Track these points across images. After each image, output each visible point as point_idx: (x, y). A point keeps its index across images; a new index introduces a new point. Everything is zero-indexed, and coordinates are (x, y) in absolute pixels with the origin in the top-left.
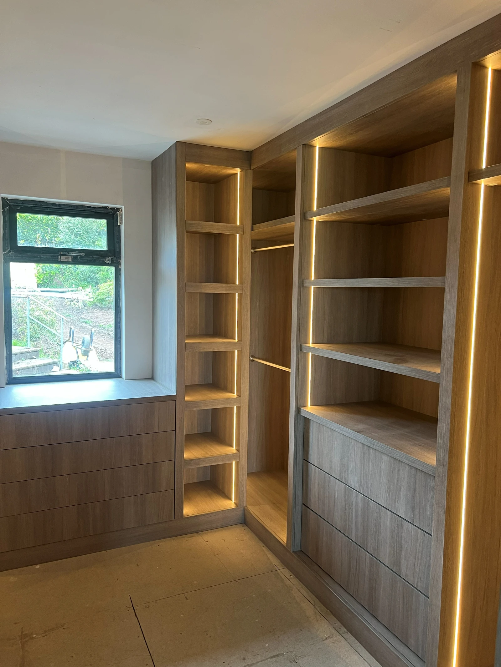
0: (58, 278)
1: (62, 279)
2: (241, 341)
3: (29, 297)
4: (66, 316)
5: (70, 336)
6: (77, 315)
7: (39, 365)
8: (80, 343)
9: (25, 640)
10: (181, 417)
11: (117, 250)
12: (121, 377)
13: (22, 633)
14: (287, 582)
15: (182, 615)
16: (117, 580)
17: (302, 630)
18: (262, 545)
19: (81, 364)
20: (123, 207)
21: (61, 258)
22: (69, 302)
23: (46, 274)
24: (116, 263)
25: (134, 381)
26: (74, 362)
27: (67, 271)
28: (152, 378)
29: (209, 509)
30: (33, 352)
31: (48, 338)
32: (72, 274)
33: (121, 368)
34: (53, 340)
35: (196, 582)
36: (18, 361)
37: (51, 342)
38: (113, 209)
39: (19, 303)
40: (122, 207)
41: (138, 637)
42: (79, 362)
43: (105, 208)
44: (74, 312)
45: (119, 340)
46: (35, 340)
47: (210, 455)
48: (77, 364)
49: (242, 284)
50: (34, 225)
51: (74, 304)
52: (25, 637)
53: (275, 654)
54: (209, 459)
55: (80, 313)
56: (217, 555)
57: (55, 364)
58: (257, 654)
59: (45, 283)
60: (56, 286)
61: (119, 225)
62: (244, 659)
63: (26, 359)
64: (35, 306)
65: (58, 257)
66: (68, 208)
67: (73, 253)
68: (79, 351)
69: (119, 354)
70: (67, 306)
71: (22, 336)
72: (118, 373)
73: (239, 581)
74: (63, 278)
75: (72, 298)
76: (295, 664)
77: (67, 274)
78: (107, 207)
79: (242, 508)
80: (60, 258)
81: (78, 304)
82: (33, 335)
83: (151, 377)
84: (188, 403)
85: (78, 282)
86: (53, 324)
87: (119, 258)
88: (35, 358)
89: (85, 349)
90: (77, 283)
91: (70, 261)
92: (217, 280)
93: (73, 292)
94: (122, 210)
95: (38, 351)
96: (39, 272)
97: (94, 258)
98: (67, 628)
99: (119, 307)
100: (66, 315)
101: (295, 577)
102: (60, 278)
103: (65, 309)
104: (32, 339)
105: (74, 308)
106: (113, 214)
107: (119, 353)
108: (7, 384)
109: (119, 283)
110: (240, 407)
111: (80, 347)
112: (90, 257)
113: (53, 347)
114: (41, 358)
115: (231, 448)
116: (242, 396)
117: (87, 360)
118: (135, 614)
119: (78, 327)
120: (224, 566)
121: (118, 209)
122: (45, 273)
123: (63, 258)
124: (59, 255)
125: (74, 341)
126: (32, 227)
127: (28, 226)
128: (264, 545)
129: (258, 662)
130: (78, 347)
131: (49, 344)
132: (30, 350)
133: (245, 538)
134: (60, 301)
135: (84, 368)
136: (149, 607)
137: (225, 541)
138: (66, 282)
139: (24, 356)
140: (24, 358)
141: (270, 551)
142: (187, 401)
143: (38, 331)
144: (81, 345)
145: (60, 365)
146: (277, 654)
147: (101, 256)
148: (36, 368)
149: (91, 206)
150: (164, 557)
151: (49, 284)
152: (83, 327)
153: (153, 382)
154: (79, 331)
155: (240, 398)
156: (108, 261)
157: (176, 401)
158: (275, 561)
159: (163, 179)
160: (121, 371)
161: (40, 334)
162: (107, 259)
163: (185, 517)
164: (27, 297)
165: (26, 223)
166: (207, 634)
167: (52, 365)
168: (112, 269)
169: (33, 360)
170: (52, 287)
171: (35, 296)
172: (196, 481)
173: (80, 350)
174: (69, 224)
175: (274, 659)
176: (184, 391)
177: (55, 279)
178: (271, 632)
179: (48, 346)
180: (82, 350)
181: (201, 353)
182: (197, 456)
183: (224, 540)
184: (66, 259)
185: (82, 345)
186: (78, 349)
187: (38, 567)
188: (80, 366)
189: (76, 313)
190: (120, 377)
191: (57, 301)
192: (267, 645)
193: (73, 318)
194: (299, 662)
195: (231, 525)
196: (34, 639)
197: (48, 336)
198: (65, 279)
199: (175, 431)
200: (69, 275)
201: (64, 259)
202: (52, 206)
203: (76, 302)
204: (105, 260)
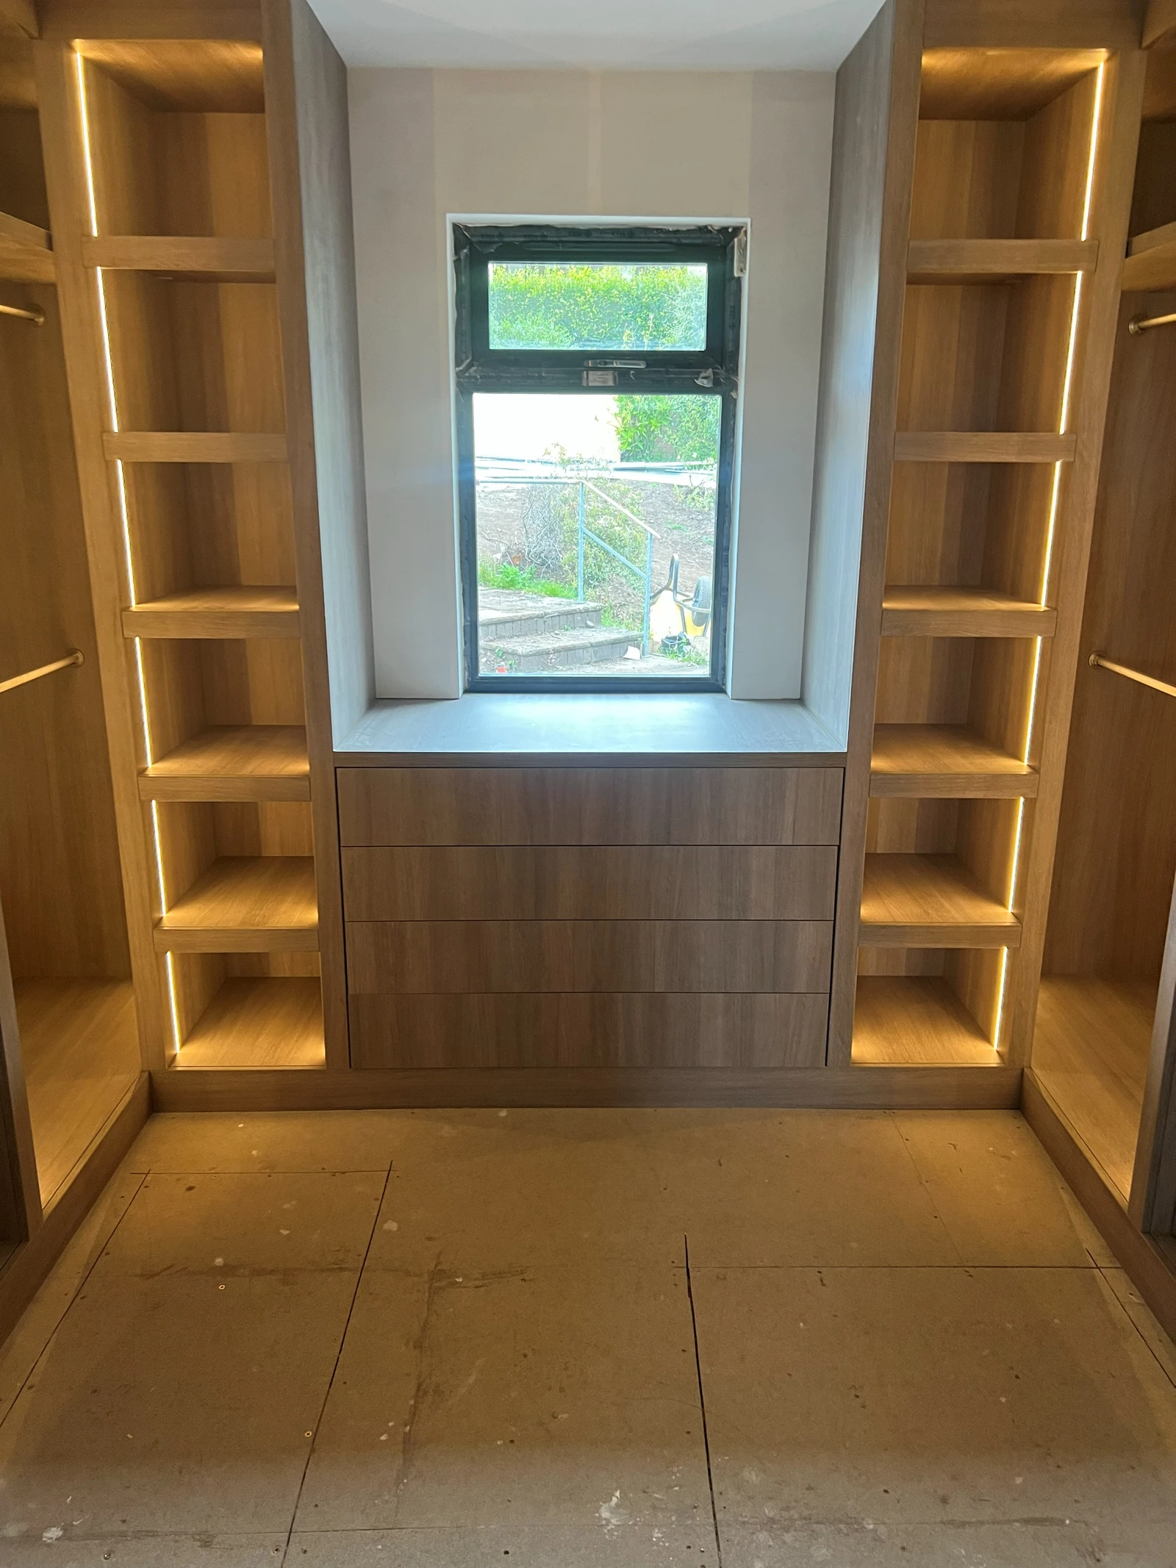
0: (666, 438)
1: (674, 439)
2: (1056, 609)
3: (583, 484)
4: (674, 529)
5: (671, 576)
6: (698, 527)
7: (597, 643)
8: (692, 595)
9: (438, 1284)
10: (858, 814)
11: (730, 347)
12: (724, 691)
13: (436, 1265)
14: (1117, 1312)
15: (801, 1324)
16: (665, 1189)
17: (1133, 1468)
18: (1060, 1183)
19: (688, 644)
20: (748, 220)
21: (588, 378)
22: (683, 494)
23: (640, 428)
24: (724, 385)
25: (753, 704)
26: (674, 638)
27: (686, 420)
28: (801, 701)
29: (924, 1057)
30: (587, 611)
31: (624, 580)
32: (696, 426)
33: (724, 669)
34: (635, 586)
35: (854, 1245)
36: (557, 632)
37: (630, 591)
38: (724, 230)
39: (566, 499)
40: (746, 224)
41: (684, 1351)
42: (684, 640)
43: (703, 230)
44: (692, 518)
45: (723, 594)
46: (596, 583)
47: (936, 921)
48: (679, 644)
49: (1076, 433)
50: (623, 309)
51: (693, 499)
52: (440, 1277)
53: (1038, 1515)
54: (930, 930)
55: (706, 522)
56: (927, 1182)
57: (634, 641)
58: (986, 1498)
59: (637, 450)
60: (661, 457)
61: (736, 275)
62: (944, 1500)
63: (574, 628)
64: (601, 506)
65: (580, 374)
66: (608, 237)
67: (618, 361)
68: (688, 614)
69: (722, 632)
70: (677, 504)
71: (570, 576)
72: (717, 680)
73: (972, 1271)
74: (675, 436)
75: (690, 485)
76: (1091, 1562)
77: (685, 426)
78: (709, 228)
79: (1020, 1071)
80: (585, 376)
81: (701, 499)
82: (593, 573)
83: (799, 697)
84: (880, 777)
85: (709, 445)
86: (637, 548)
87: (735, 370)
88: (592, 627)
89: (700, 610)
90: (705, 447)
91: (611, 383)
92: (1006, 422)
93: (694, 471)
94: (746, 232)
95: (600, 610)
96: (625, 425)
97: (667, 373)
98: (531, 1280)
99: (727, 506)
100: (673, 526)
101: (1143, 1301)
102: (669, 436)
103: (672, 511)
104: (591, 582)
105: (694, 509)
106: (725, 247)
107: (722, 628)
108: (466, 691)
109: (732, 440)
110: (1035, 803)
111: (690, 604)
112: (660, 371)
113: (633, 601)
114: (604, 626)
115: (999, 909)
116: (1042, 771)
117: (703, 635)
118: (689, 1289)
119: (697, 556)
120: (938, 1219)
121: (737, 230)
122: (638, 425)
123: (594, 378)
124: (583, 371)
125: (678, 588)
126: (618, 314)
127: (610, 314)
128: (1066, 1185)
129: (982, 1523)
130: (686, 603)
131: (625, 594)
132: (581, 607)
133: (1013, 1152)
134: (664, 492)
135: (693, 654)
136: (725, 1279)
137: (955, 1149)
138: (681, 446)
139: (569, 620)
140: (570, 626)
141: (1081, 1207)
142: (876, 773)
143: (604, 565)
144: (692, 599)
145: (641, 645)
146: (1045, 1516)
147: (689, 366)
148: (591, 650)
149: (667, 228)
150: (787, 1156)
151: (647, 452)
152: (708, 555)
153: (799, 709)
154: (698, 566)
155: (1038, 776)
156: (705, 381)
157: (845, 768)
158: (1090, 1241)
159: (859, 119)
160: (724, 676)
161: (608, 569)
162: (702, 375)
163: (857, 1065)
164: (578, 483)
165: (606, 305)
166: (857, 1396)
167: (625, 644)
168: (716, 402)
169: (587, 632)
170: (653, 459)
171: (601, 480)
172: (903, 974)
173: (690, 612)
174: (697, 302)
175: (1031, 1528)
176: (870, 744)
177: (660, 440)
178: (1038, 1446)
179: (623, 599)
180: (693, 612)
181: (939, 640)
182: (899, 920)
183: (955, 1146)
184: (601, 380)
185: (694, 600)
186: (685, 610)
187: (503, 1113)
188: (687, 648)
189: (695, 522)
190: (720, 690)
191: (658, 492)
192: (1019, 1480)
193: (688, 534)
194: (1106, 1559)
195: (981, 1107)
196: (457, 1288)
197: (625, 577)
198: (679, 440)
199: (839, 847)
200: (689, 428)
201: (595, 380)
202: (570, 236)
203: (698, 493)
204: (697, 379)
